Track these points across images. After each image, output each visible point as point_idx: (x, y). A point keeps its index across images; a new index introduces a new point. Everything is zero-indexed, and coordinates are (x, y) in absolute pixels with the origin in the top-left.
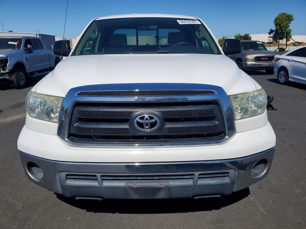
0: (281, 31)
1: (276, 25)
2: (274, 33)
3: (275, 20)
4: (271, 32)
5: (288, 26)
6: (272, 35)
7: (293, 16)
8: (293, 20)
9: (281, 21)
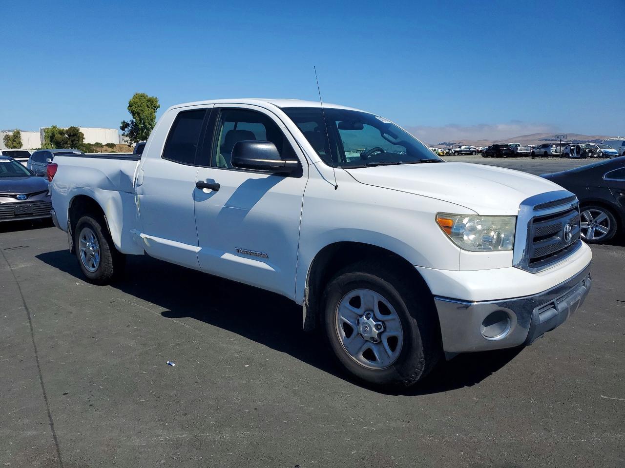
0: (142, 126)
1: (133, 113)
2: (130, 128)
3: (130, 106)
4: (124, 126)
5: (154, 117)
6: (127, 131)
7: (158, 99)
8: (159, 107)
9: (140, 108)
